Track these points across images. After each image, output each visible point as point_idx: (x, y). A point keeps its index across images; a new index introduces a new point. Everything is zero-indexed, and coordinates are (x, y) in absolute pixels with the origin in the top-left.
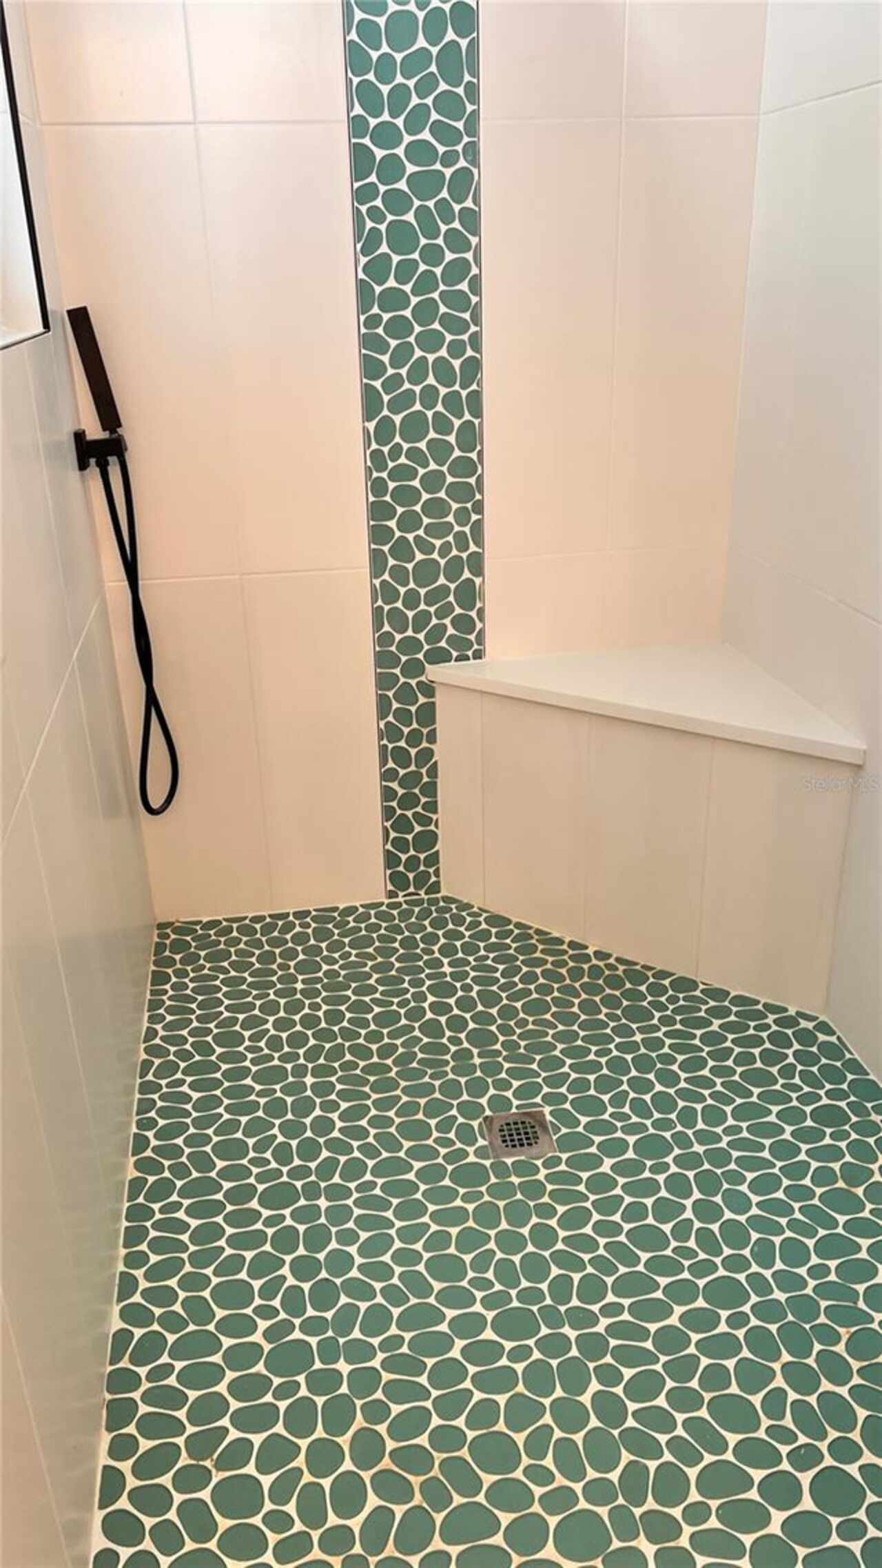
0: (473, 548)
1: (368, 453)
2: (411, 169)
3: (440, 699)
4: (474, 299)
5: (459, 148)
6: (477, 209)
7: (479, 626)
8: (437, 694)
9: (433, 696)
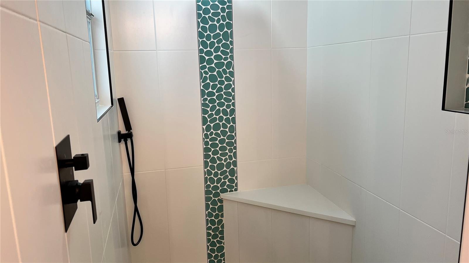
0: (234, 159)
1: (203, 134)
2: (215, 61)
3: (225, 204)
4: (233, 94)
5: (228, 56)
6: (233, 71)
7: (236, 181)
8: (224, 202)
9: (222, 203)
